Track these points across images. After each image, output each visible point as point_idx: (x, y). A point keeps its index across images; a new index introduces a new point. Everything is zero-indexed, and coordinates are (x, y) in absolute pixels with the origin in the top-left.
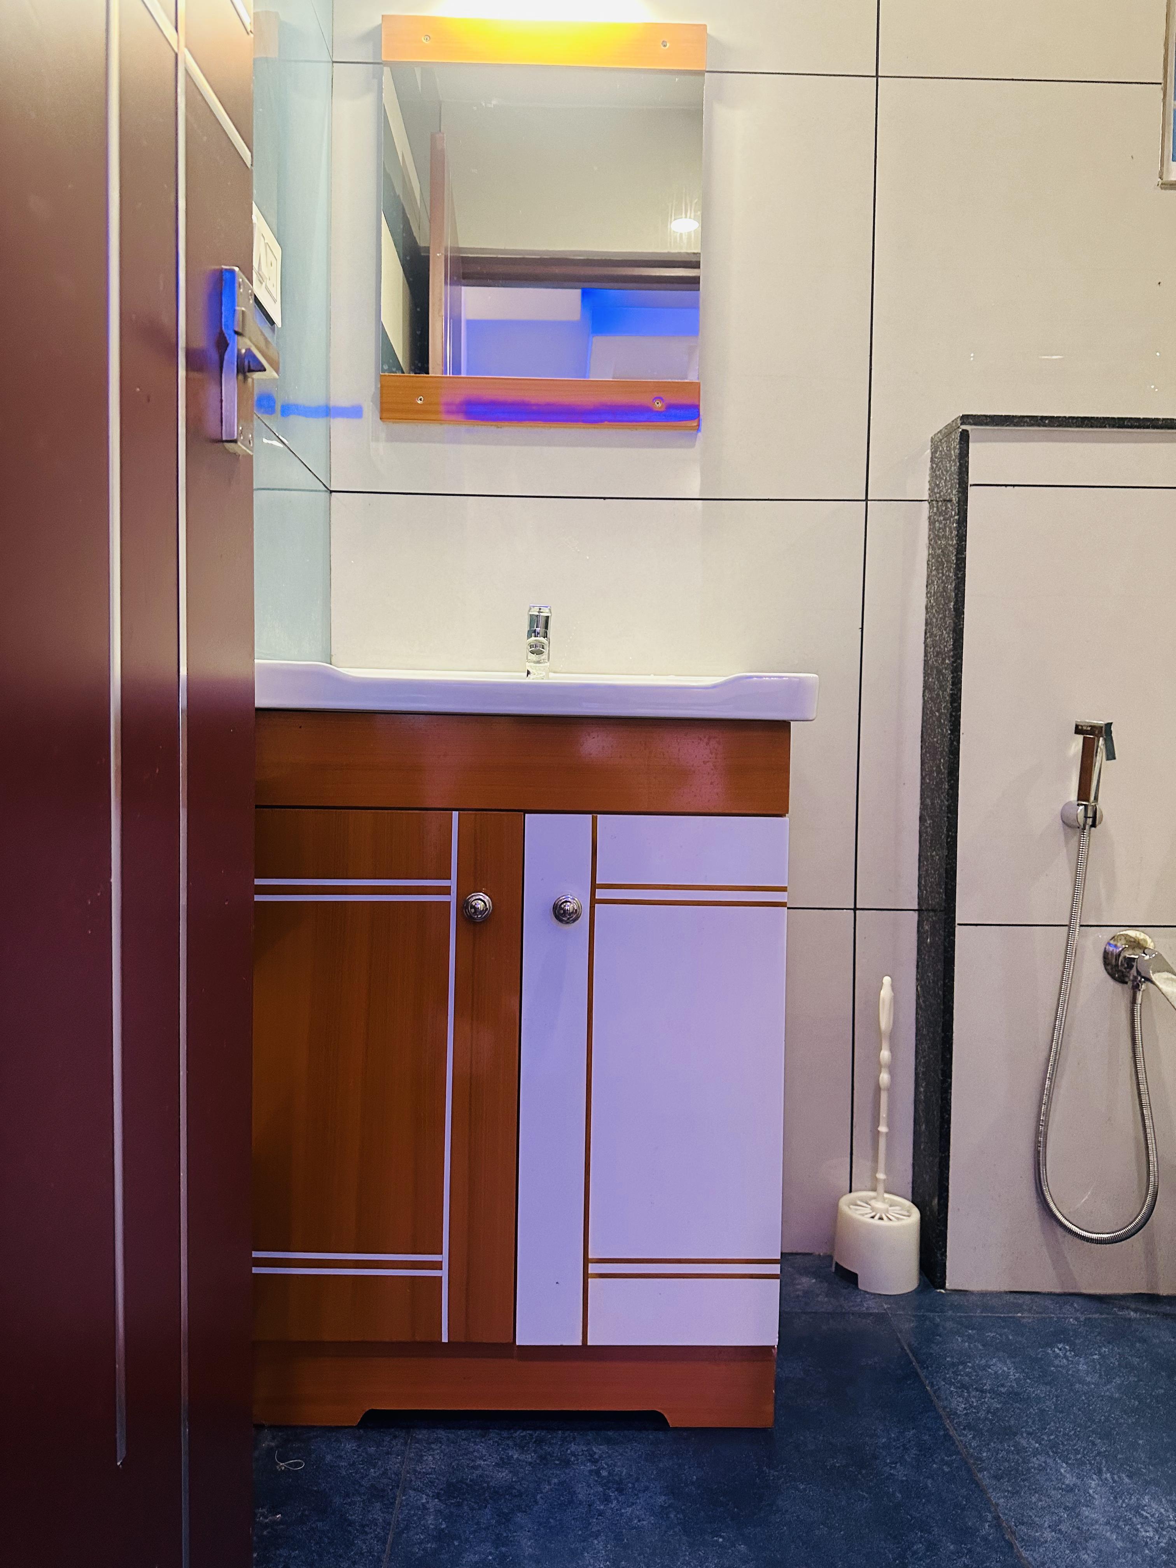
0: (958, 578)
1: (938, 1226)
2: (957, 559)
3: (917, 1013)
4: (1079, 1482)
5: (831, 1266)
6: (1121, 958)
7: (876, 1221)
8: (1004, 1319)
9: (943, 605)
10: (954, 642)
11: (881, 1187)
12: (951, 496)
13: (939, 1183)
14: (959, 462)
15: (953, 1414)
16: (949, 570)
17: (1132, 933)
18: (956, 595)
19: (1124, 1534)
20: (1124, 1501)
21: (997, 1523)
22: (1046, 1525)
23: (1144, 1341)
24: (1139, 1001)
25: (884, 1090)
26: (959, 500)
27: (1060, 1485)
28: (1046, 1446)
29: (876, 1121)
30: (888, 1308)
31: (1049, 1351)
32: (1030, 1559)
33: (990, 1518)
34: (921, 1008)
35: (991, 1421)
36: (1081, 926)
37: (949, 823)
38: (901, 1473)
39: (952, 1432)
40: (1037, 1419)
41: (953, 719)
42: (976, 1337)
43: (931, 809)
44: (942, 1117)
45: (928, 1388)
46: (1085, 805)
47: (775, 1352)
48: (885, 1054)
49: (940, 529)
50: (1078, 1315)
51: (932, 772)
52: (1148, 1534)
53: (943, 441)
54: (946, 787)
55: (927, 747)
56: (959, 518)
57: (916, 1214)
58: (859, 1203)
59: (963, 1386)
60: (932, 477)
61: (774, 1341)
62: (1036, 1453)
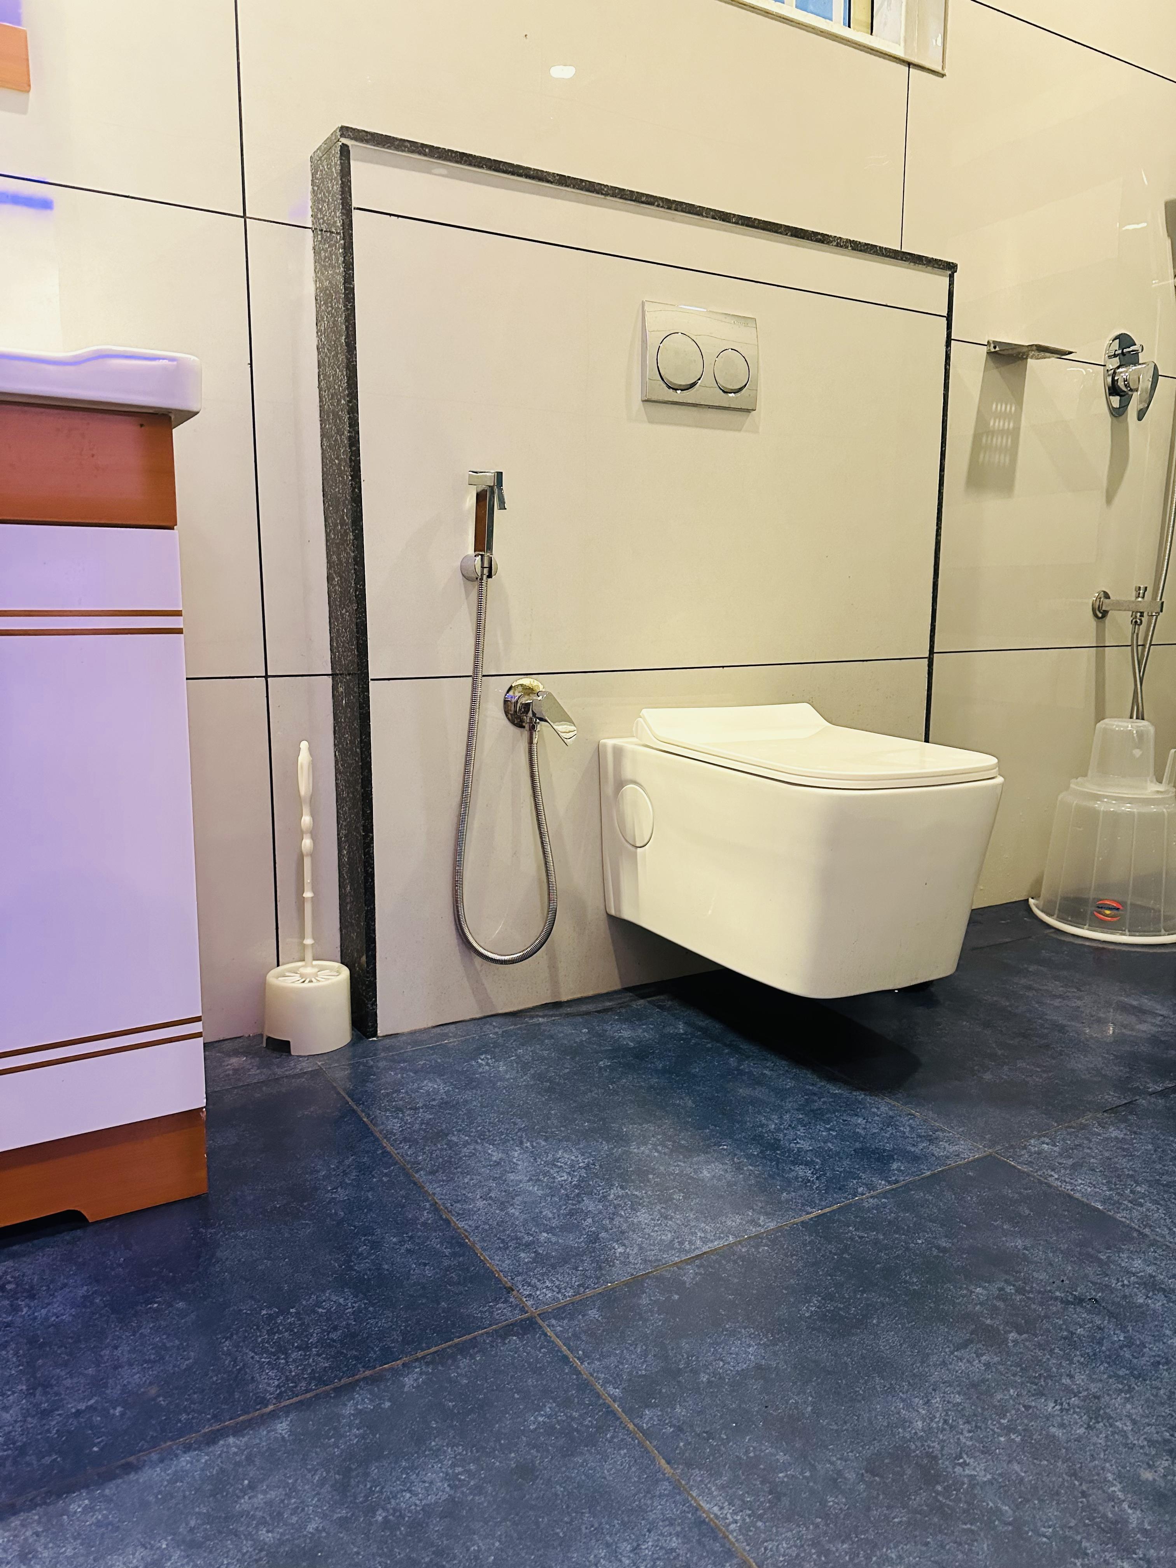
0: (348, 309)
1: (368, 977)
2: (345, 289)
3: (336, 779)
4: (504, 1156)
5: (262, 1043)
6: (519, 705)
7: (306, 985)
8: (432, 1048)
9: (335, 341)
10: (348, 380)
11: (309, 955)
12: (335, 219)
13: (366, 936)
14: (341, 179)
15: (388, 1134)
16: (338, 302)
17: (526, 681)
18: (347, 327)
19: (544, 1185)
20: (542, 1160)
21: (435, 1207)
22: (478, 1197)
23: (551, 1037)
24: (535, 741)
25: (307, 855)
26: (343, 223)
27: (488, 1163)
28: (475, 1136)
29: (301, 889)
30: (322, 1064)
31: (474, 1063)
32: (466, 1227)
33: (428, 1205)
34: (340, 773)
35: (425, 1130)
36: (484, 676)
37: (356, 575)
38: (342, 1194)
39: (389, 1148)
40: (465, 1118)
41: (353, 464)
42: (408, 1067)
43: (337, 565)
44: (366, 871)
45: (365, 1119)
46: (482, 555)
47: (203, 1115)
48: (306, 820)
49: (326, 258)
50: (497, 1030)
51: (336, 525)
52: (563, 1178)
53: (323, 158)
54: (352, 537)
55: (330, 500)
56: (345, 243)
57: (345, 972)
58: (287, 974)
59: (399, 1109)
60: (314, 202)
61: (203, 1103)
62: (466, 1144)
